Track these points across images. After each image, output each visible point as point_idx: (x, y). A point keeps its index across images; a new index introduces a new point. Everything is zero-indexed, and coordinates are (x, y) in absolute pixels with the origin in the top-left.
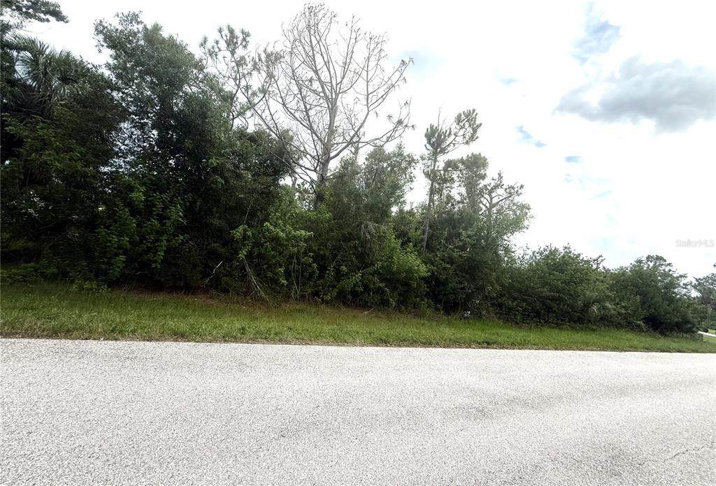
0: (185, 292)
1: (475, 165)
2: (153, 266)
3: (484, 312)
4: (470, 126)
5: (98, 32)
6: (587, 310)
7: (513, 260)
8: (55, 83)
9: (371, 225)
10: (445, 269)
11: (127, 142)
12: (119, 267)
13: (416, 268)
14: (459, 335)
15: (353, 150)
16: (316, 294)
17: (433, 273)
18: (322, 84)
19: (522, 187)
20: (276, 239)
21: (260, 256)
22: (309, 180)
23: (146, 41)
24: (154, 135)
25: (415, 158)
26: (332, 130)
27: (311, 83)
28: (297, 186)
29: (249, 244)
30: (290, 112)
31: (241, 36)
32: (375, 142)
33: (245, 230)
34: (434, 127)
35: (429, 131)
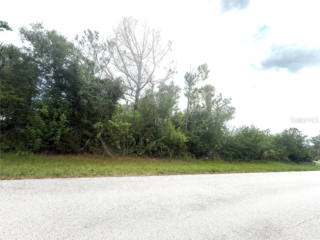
0: (72, 154)
1: (208, 90)
2: (55, 142)
3: (215, 157)
4: (204, 72)
5: (21, 33)
6: (262, 154)
7: (228, 133)
9: (160, 120)
10: (196, 138)
12: (39, 144)
13: (182, 138)
16: (135, 152)
17: (190, 140)
19: (231, 99)
20: (115, 128)
21: (108, 136)
25: (180, 87)
29: (102, 130)
30: (120, 69)
31: (95, 34)
33: (100, 124)
34: (188, 73)
35: (186, 74)
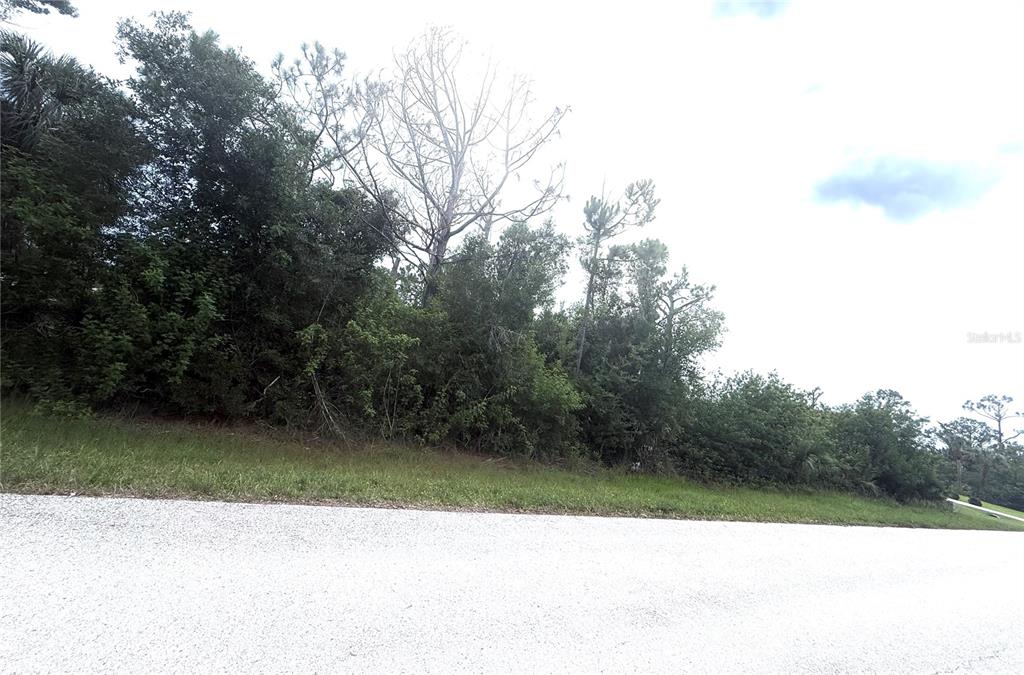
0: (217, 422)
1: (650, 255)
2: (170, 380)
3: (659, 464)
4: (645, 201)
5: (123, 34)
6: (801, 465)
7: (701, 390)
8: (46, 100)
9: (504, 332)
10: (606, 399)
11: (148, 193)
12: (114, 381)
13: (566, 397)
14: (623, 498)
15: (483, 224)
16: (418, 431)
17: (589, 405)
18: (445, 132)
19: (713, 288)
20: (363, 347)
21: (337, 371)
22: (418, 263)
23: (192, 53)
24: (191, 185)
25: (569, 240)
26: (454, 196)
27: (429, 128)
28: (399, 271)
29: (322, 351)
30: (397, 167)
31: (333, 58)
32: (515, 215)
33: (317, 331)
34: (597, 200)
35: (590, 204)
